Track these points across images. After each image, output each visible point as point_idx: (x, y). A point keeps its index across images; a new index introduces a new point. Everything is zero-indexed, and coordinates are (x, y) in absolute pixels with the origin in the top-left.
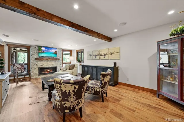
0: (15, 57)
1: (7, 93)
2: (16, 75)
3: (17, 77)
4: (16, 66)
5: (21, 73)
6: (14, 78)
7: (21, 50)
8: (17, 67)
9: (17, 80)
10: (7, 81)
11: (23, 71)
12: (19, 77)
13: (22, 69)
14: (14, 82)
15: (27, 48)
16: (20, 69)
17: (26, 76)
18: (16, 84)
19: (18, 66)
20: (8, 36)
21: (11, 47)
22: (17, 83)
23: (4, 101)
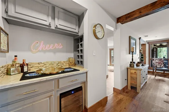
0: (155, 53)
1: (146, 81)
2: (155, 69)
3: (156, 71)
4: (155, 60)
5: (160, 67)
6: (153, 71)
7: (161, 45)
8: (155, 62)
9: (156, 73)
10: (145, 72)
11: (162, 66)
12: (157, 71)
13: (161, 64)
14: (153, 74)
15: (167, 43)
16: (159, 63)
17: (165, 72)
18: (154, 76)
19: (157, 61)
20: (147, 36)
21: (151, 44)
22: (156, 76)
23: (142, 85)
